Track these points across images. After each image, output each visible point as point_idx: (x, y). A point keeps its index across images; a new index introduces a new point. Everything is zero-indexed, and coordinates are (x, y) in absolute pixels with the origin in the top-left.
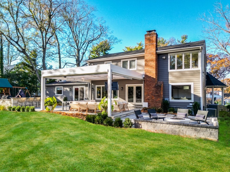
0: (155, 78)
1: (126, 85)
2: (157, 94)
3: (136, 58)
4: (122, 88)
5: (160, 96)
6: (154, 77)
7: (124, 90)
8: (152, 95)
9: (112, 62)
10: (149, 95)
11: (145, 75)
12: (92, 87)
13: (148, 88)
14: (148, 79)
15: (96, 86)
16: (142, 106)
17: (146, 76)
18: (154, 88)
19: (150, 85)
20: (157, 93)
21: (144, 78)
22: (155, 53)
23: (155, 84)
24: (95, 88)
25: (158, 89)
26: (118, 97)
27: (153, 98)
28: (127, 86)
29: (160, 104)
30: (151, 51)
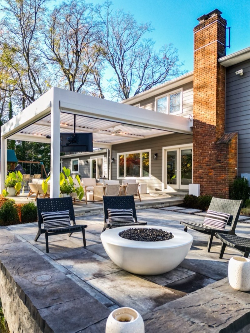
0: (215, 125)
1: (164, 148)
2: (220, 164)
3: (182, 89)
4: (156, 155)
5: (225, 167)
6: (212, 124)
7: (159, 158)
8: (207, 167)
9: (141, 106)
10: (201, 167)
11: (194, 121)
12: (113, 157)
13: (201, 151)
14: (199, 130)
15: (118, 154)
16: (187, 191)
17: (196, 122)
18: (212, 149)
19: (204, 143)
20: (219, 161)
21: (192, 128)
22: (215, 64)
23: (215, 139)
24: (117, 158)
25: (222, 150)
26: (150, 175)
27: (210, 173)
28: (165, 150)
29: (227, 188)
30: (206, 63)
